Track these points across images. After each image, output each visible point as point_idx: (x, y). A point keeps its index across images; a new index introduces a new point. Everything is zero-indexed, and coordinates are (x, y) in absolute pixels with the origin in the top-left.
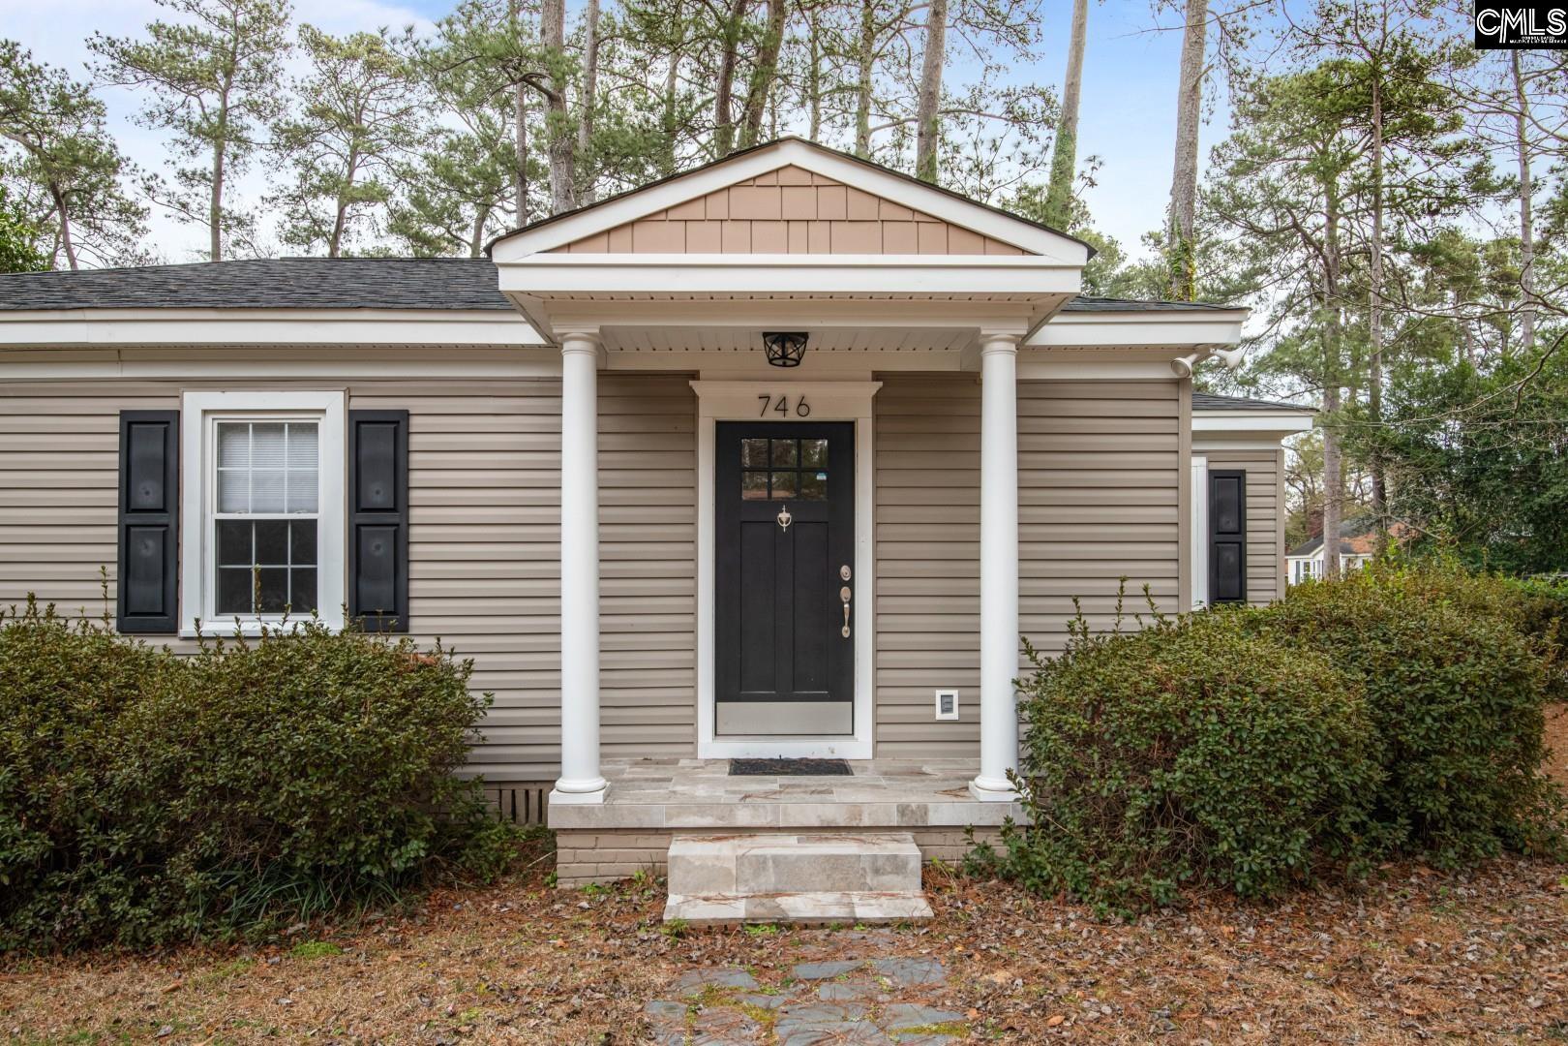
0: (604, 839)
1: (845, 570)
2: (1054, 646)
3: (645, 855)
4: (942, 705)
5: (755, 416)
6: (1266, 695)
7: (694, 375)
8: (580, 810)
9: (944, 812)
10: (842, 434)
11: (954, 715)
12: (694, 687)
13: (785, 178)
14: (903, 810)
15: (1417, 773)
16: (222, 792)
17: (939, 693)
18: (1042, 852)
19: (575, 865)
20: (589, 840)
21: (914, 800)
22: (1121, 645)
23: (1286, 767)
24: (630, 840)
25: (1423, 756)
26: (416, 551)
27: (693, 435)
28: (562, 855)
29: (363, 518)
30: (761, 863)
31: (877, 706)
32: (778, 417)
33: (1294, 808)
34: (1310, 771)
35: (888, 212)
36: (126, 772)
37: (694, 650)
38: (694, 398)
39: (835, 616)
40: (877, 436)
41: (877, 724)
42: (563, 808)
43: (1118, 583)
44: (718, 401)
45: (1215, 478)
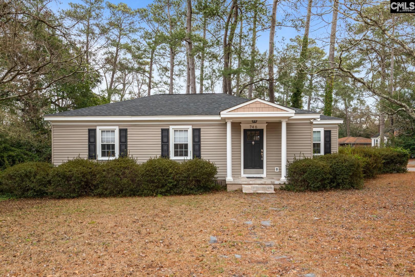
0: (233, 185)
1: (262, 150)
2: (292, 161)
3: (238, 187)
4: (276, 169)
5: (249, 128)
6: (316, 167)
7: (241, 123)
8: (230, 181)
9: (277, 182)
10: (262, 131)
11: (278, 171)
12: (241, 167)
13: (256, 103)
14: (271, 182)
15: (338, 177)
17: (276, 168)
18: (289, 186)
19: (229, 188)
20: (231, 185)
21: (273, 180)
22: (300, 161)
23: (317, 175)
24: (236, 185)
25: (338, 175)
26: (202, 147)
27: (240, 131)
28: (228, 187)
29: (195, 143)
30: (254, 187)
31: (267, 170)
32: (253, 128)
33: (319, 180)
34: (321, 175)
35: (269, 106)
37: (241, 162)
38: (240, 126)
39: (261, 157)
40: (267, 131)
41: (267, 172)
42: (228, 181)
43: (300, 152)
44: (244, 127)
45: (325, 132)
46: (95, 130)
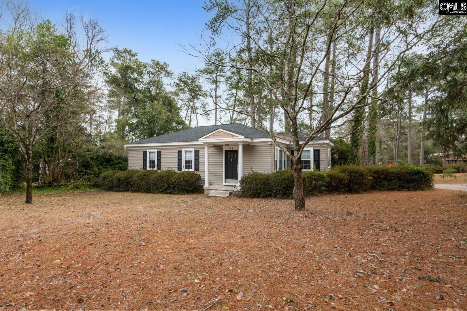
5: (228, 150)
7: (223, 146)
8: (206, 187)
10: (237, 151)
12: (223, 178)
13: (219, 132)
16: (178, 183)
24: (208, 190)
26: (200, 163)
27: (223, 152)
28: (204, 191)
29: (196, 160)
30: (217, 192)
35: (228, 134)
36: (173, 181)
37: (223, 174)
38: (223, 148)
39: (237, 171)
44: (225, 148)
45: (315, 151)
46: (146, 152)
